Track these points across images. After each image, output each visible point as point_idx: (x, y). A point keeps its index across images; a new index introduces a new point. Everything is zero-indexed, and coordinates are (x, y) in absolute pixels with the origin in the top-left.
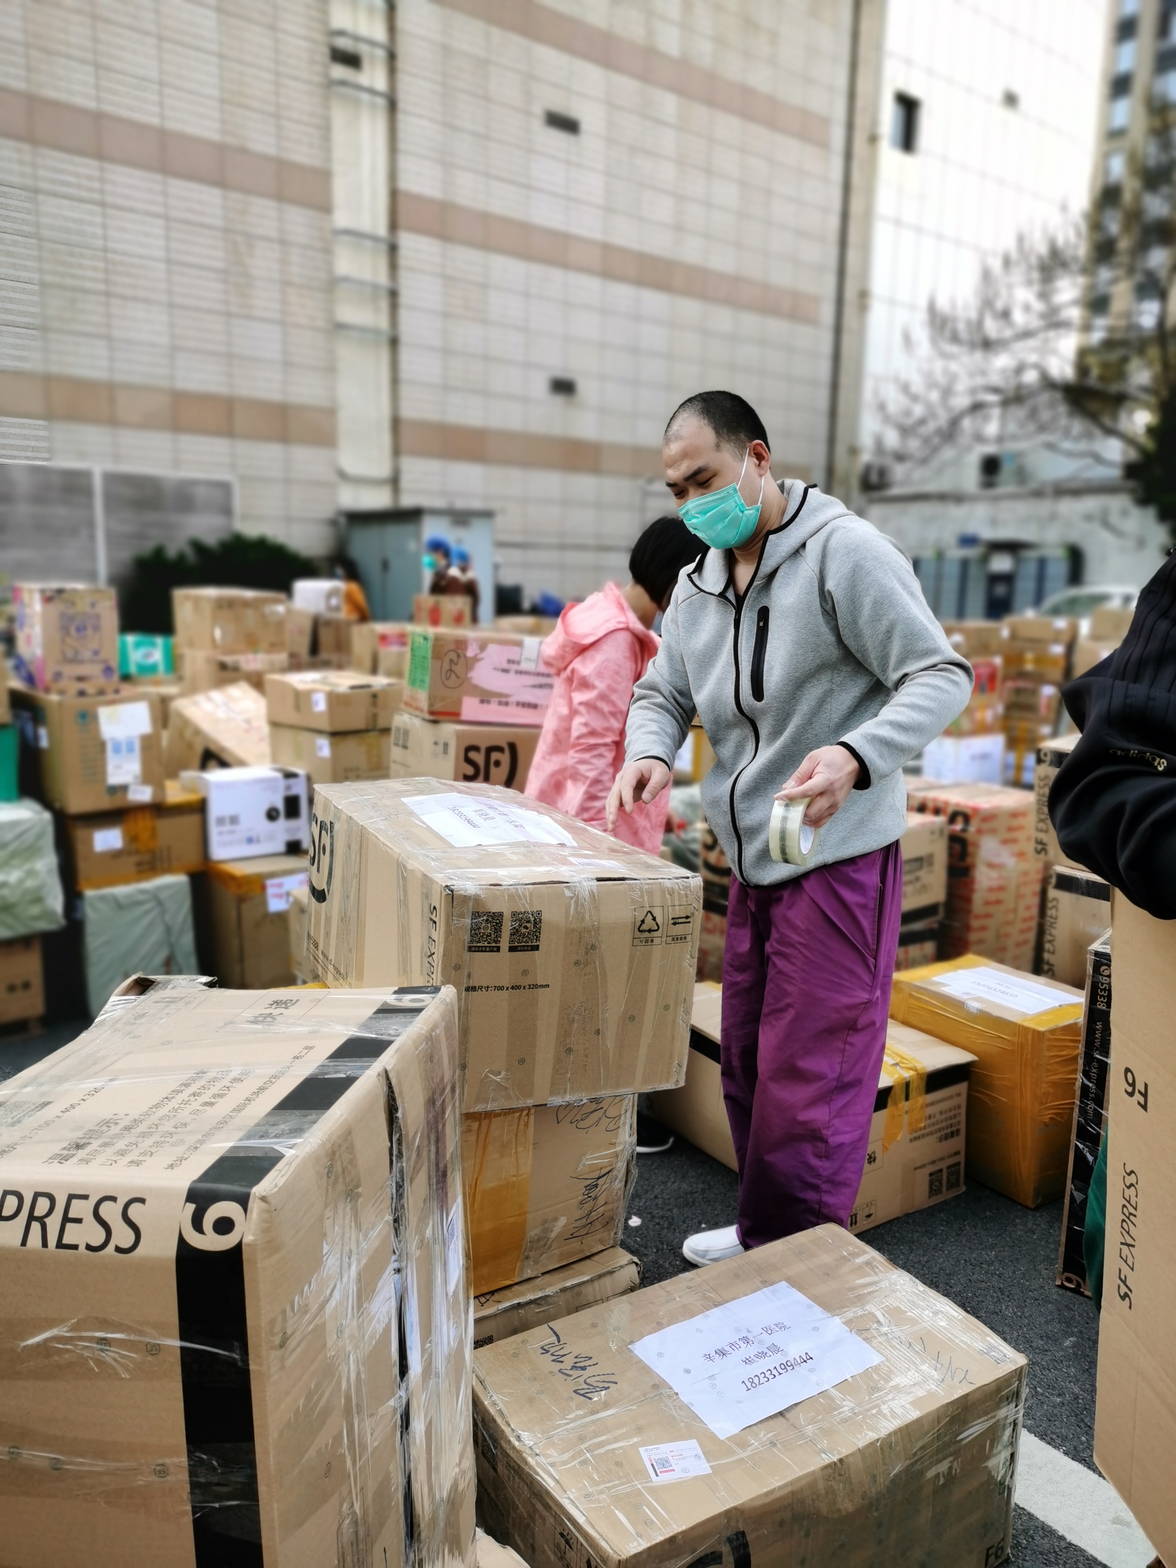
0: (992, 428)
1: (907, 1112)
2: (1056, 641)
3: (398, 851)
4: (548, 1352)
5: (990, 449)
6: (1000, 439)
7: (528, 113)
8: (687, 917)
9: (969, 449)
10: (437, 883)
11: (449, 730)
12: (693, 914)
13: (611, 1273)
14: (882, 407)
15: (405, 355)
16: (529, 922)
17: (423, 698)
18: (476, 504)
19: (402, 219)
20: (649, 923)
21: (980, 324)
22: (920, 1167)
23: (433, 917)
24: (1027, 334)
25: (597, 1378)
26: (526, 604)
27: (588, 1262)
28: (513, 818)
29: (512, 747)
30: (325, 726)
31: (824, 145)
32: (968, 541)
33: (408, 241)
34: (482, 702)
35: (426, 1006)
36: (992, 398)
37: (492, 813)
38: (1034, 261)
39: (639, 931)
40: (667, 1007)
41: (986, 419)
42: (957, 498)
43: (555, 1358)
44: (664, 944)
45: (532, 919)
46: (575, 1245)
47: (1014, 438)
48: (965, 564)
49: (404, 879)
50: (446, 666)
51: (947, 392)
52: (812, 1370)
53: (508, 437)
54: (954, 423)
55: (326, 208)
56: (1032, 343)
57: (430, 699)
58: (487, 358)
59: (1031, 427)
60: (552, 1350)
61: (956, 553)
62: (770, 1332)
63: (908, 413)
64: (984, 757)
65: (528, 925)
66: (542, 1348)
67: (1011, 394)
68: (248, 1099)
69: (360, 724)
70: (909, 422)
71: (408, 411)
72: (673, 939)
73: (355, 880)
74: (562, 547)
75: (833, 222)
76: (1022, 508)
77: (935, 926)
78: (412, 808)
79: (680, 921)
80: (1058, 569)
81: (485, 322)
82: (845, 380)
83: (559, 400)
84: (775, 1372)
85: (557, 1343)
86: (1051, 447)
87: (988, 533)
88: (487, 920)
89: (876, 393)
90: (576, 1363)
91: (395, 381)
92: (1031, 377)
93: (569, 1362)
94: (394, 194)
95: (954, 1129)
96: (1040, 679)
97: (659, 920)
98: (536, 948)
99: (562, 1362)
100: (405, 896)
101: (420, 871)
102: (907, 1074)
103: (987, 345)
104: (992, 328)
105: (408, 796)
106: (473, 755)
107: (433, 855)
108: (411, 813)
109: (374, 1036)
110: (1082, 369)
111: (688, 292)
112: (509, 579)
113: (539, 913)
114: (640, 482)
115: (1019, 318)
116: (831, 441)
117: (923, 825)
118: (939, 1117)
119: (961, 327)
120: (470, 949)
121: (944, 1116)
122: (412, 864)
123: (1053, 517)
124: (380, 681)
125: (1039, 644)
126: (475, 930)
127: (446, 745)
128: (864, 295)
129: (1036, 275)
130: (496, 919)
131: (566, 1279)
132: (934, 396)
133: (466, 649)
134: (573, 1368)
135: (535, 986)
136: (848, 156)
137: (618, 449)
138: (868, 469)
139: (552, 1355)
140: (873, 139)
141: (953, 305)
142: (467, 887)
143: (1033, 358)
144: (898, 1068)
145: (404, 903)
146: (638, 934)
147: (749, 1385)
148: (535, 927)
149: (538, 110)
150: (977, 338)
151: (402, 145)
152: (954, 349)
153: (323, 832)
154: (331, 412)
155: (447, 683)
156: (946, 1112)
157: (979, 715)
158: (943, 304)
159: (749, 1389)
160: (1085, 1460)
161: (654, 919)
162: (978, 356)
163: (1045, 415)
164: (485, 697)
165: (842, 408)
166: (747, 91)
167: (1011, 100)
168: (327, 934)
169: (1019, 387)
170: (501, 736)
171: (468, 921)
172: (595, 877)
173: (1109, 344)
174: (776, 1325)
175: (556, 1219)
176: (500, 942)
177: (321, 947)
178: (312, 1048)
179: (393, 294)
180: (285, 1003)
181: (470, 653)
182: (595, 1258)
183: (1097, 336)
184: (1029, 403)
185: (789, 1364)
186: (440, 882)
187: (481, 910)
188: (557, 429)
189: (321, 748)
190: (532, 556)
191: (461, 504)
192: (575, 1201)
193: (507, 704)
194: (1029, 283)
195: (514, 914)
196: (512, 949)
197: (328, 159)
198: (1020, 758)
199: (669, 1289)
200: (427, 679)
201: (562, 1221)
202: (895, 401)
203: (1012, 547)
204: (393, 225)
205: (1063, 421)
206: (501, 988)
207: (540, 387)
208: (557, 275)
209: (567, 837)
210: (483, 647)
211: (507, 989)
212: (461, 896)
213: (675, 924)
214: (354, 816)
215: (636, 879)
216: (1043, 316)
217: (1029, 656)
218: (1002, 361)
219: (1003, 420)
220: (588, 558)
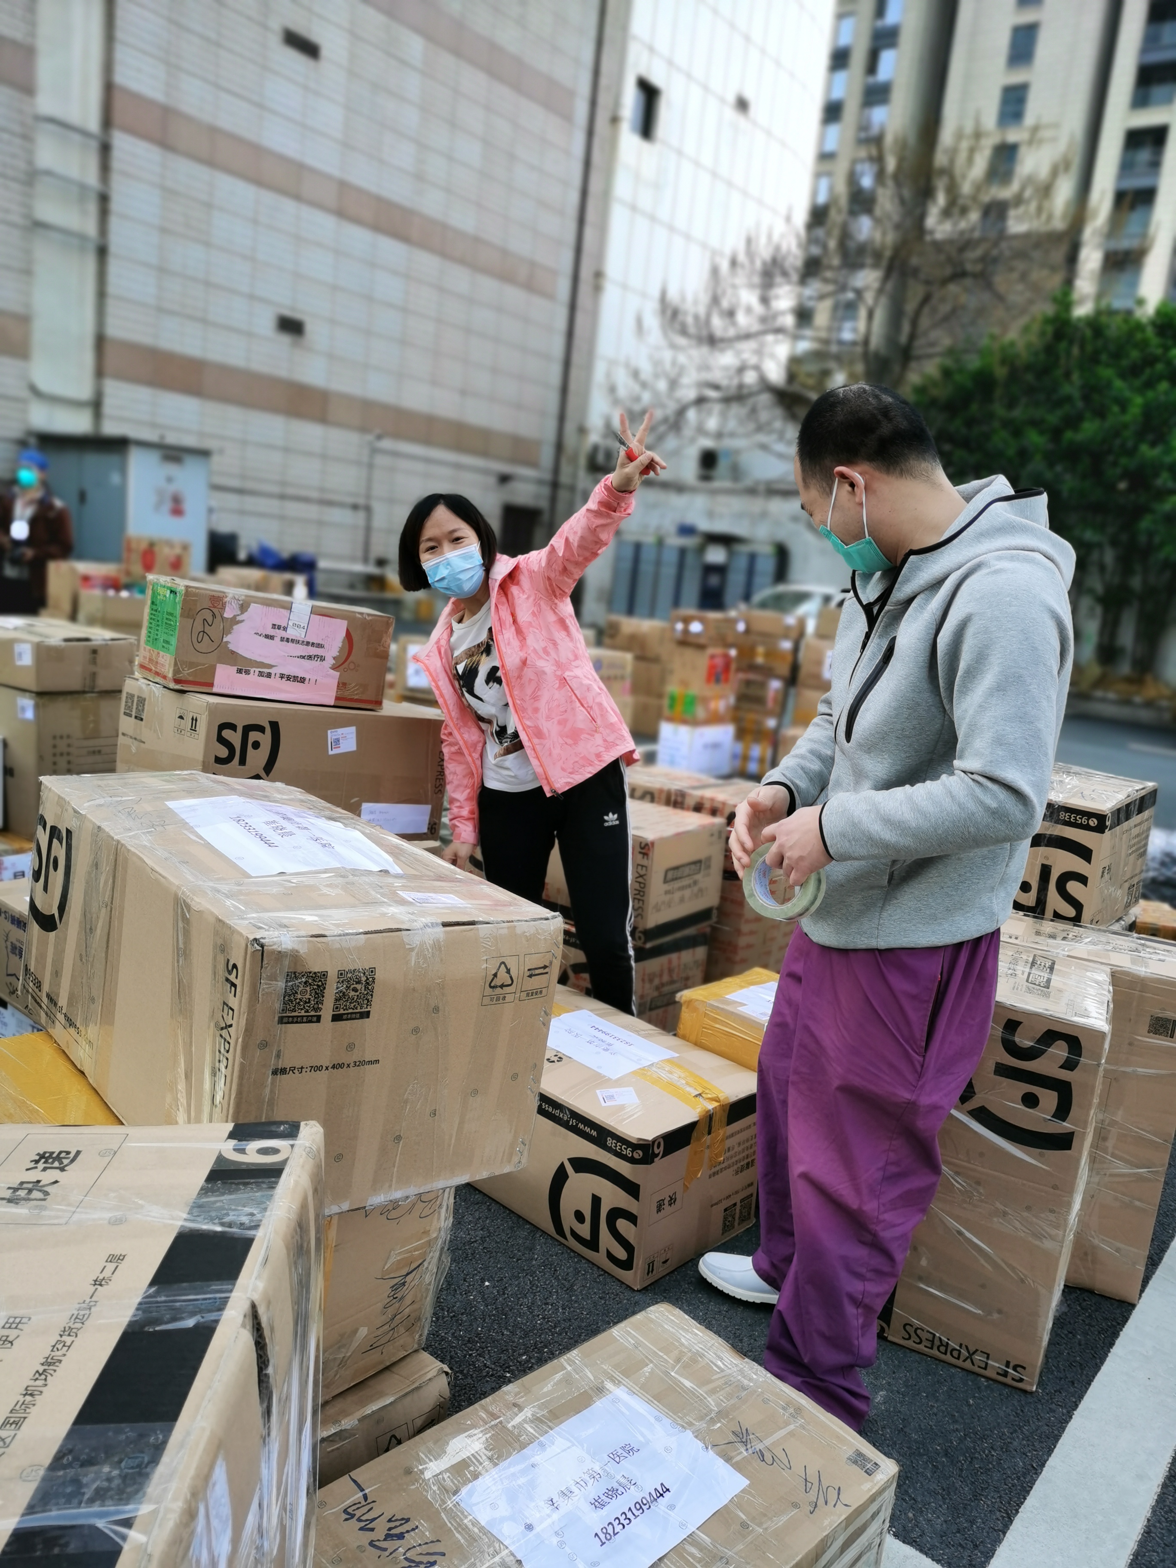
0: (712, 423)
1: (708, 1147)
2: (786, 637)
3: (176, 882)
4: (353, 1516)
5: (708, 443)
6: (719, 435)
7: (265, 27)
8: (545, 967)
9: (693, 440)
10: (241, 934)
11: (199, 702)
12: (551, 963)
13: (417, 1388)
14: (612, 389)
15: (114, 267)
16: (359, 982)
17: (166, 662)
18: (189, 441)
19: (118, 116)
20: (503, 977)
21: (708, 321)
22: (716, 1204)
23: (232, 978)
24: (747, 336)
25: (419, 1550)
26: (242, 555)
27: (387, 1374)
28: (318, 834)
29: (275, 726)
30: (30, 682)
31: (568, 118)
32: (686, 530)
33: (121, 141)
34: (240, 671)
35: (285, 1162)
36: (712, 394)
37: (289, 827)
38: (758, 264)
39: (490, 987)
40: (515, 1077)
41: (709, 413)
42: (678, 488)
43: (363, 1524)
44: (517, 1001)
45: (364, 979)
46: (375, 1356)
47: (732, 435)
48: (683, 552)
49: (186, 921)
50: (198, 626)
51: (673, 384)
52: (672, 1507)
53: (226, 371)
54: (681, 412)
55: (28, 89)
56: (751, 345)
57: (176, 664)
58: (207, 284)
59: (751, 426)
60: (358, 1513)
61: (675, 541)
62: (617, 1459)
63: (637, 399)
64: (715, 746)
65: (358, 987)
66: (345, 1511)
67: (733, 391)
68: (29, 1392)
69: (75, 684)
70: (637, 408)
71: (115, 329)
72: (528, 995)
73: (103, 910)
74: (282, 497)
75: (574, 197)
76: (737, 504)
77: (708, 930)
78: (183, 816)
79: (537, 972)
80: (766, 566)
81: (207, 244)
82: (577, 358)
83: (285, 339)
84: (630, 1515)
85: (363, 1503)
86: (764, 447)
87: (705, 525)
88: (306, 983)
89: (608, 375)
90: (390, 1529)
91: (101, 294)
92: (750, 378)
93: (381, 1528)
94: (109, 88)
95: (750, 1160)
96: (768, 672)
97: (514, 973)
98: (367, 1015)
99: (372, 1530)
100: (185, 943)
101: (212, 913)
102: (711, 1106)
103: (712, 341)
104: (718, 323)
105: (174, 799)
106: (227, 734)
107: (224, 888)
108: (184, 824)
109: (219, 1229)
110: (791, 377)
111: (424, 245)
112: (225, 526)
113: (373, 970)
114: (369, 437)
115: (742, 319)
116: (562, 418)
117: (704, 827)
118: (736, 1149)
119: (690, 320)
120: (281, 1021)
121: (742, 1147)
122: (199, 902)
123: (764, 515)
124: (100, 635)
125: (770, 638)
126: (289, 997)
127: (194, 720)
128: (599, 275)
129: (757, 279)
130: (317, 981)
131: (363, 1403)
132: (662, 385)
133: (223, 608)
134: (388, 1537)
135: (362, 1063)
136: (590, 133)
137: (349, 400)
138: (595, 449)
139: (359, 1520)
140: (615, 120)
141: (683, 299)
142: (283, 939)
143: (753, 360)
144: (701, 1099)
145: (183, 953)
146: (489, 991)
147: (602, 1536)
148: (366, 988)
149: (276, 25)
150: (704, 333)
151: (119, 34)
152: (682, 341)
153: (55, 841)
154: (25, 320)
155: (197, 646)
156: (744, 1143)
157: (713, 705)
158: (673, 295)
159: (603, 1544)
160: (915, 1541)
161: (508, 971)
162: (705, 350)
163: (764, 416)
164: (243, 666)
165: (573, 386)
166: (494, 47)
167: (742, 105)
168: (57, 974)
169: (741, 386)
170: (261, 713)
171: (281, 984)
172: (440, 921)
173: (818, 355)
174: (623, 1448)
175: (356, 1331)
176: (320, 1009)
177: (46, 988)
178: (121, 1258)
179: (104, 200)
180: (58, 1158)
181: (228, 614)
182: (395, 1369)
183: (804, 346)
184: (750, 402)
185: (645, 1502)
186: (244, 933)
187: (299, 969)
188: (282, 372)
189: (23, 709)
190: (250, 503)
191: (172, 439)
192: (380, 1306)
193: (269, 675)
194: (751, 286)
195: (341, 974)
196: (336, 1018)
197: (33, 34)
198: (747, 748)
199: (493, 1409)
200: (174, 641)
201: (363, 1331)
202: (625, 385)
203: (726, 540)
204: (107, 122)
205: (778, 424)
206: (318, 1068)
207: (266, 324)
208: (289, 206)
209: (386, 861)
210: (244, 607)
211: (327, 1068)
212: (273, 952)
213: (530, 976)
214: (105, 826)
215: (488, 923)
216: (763, 320)
217: (760, 650)
218: (727, 359)
219: (724, 415)
220: (312, 511)
